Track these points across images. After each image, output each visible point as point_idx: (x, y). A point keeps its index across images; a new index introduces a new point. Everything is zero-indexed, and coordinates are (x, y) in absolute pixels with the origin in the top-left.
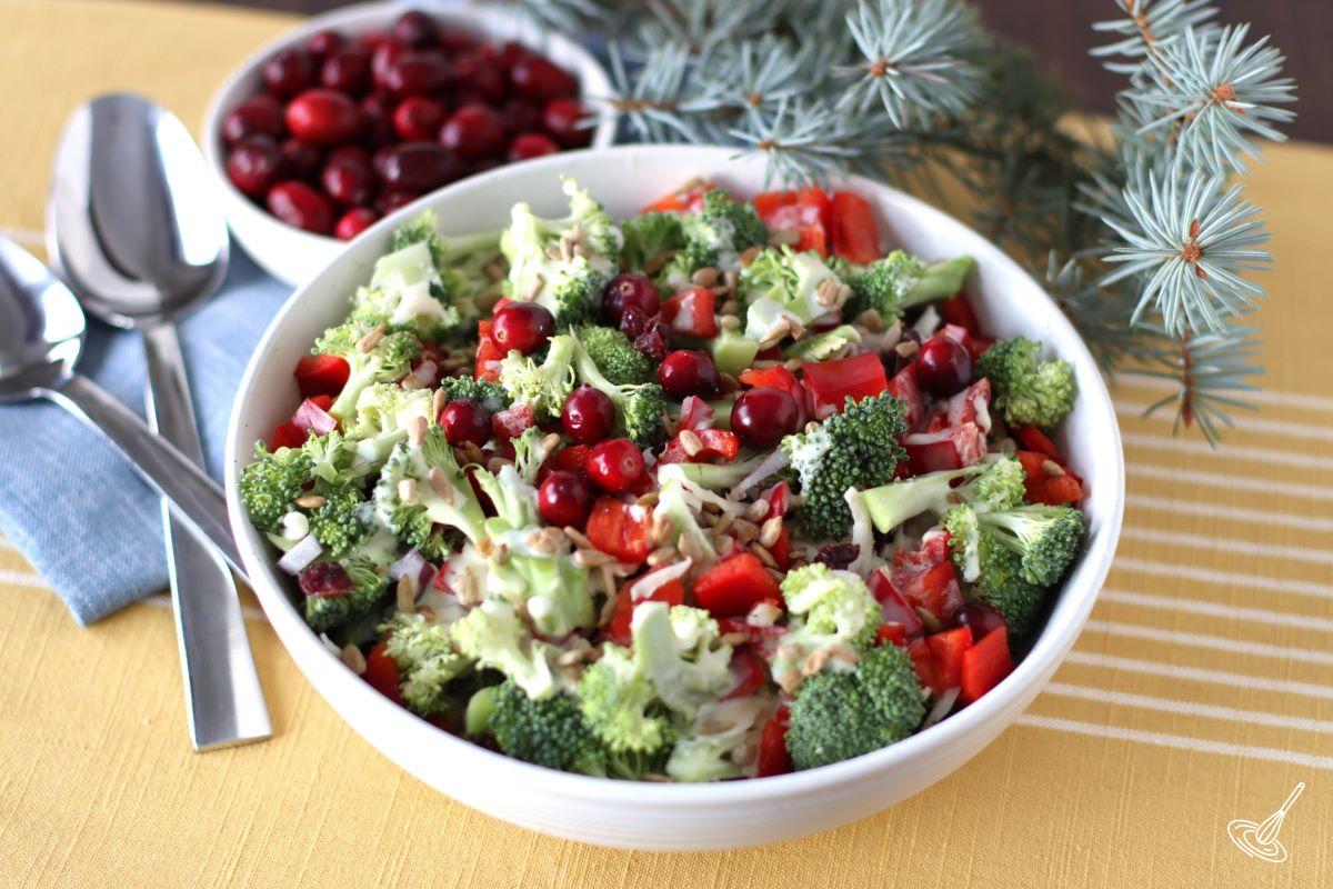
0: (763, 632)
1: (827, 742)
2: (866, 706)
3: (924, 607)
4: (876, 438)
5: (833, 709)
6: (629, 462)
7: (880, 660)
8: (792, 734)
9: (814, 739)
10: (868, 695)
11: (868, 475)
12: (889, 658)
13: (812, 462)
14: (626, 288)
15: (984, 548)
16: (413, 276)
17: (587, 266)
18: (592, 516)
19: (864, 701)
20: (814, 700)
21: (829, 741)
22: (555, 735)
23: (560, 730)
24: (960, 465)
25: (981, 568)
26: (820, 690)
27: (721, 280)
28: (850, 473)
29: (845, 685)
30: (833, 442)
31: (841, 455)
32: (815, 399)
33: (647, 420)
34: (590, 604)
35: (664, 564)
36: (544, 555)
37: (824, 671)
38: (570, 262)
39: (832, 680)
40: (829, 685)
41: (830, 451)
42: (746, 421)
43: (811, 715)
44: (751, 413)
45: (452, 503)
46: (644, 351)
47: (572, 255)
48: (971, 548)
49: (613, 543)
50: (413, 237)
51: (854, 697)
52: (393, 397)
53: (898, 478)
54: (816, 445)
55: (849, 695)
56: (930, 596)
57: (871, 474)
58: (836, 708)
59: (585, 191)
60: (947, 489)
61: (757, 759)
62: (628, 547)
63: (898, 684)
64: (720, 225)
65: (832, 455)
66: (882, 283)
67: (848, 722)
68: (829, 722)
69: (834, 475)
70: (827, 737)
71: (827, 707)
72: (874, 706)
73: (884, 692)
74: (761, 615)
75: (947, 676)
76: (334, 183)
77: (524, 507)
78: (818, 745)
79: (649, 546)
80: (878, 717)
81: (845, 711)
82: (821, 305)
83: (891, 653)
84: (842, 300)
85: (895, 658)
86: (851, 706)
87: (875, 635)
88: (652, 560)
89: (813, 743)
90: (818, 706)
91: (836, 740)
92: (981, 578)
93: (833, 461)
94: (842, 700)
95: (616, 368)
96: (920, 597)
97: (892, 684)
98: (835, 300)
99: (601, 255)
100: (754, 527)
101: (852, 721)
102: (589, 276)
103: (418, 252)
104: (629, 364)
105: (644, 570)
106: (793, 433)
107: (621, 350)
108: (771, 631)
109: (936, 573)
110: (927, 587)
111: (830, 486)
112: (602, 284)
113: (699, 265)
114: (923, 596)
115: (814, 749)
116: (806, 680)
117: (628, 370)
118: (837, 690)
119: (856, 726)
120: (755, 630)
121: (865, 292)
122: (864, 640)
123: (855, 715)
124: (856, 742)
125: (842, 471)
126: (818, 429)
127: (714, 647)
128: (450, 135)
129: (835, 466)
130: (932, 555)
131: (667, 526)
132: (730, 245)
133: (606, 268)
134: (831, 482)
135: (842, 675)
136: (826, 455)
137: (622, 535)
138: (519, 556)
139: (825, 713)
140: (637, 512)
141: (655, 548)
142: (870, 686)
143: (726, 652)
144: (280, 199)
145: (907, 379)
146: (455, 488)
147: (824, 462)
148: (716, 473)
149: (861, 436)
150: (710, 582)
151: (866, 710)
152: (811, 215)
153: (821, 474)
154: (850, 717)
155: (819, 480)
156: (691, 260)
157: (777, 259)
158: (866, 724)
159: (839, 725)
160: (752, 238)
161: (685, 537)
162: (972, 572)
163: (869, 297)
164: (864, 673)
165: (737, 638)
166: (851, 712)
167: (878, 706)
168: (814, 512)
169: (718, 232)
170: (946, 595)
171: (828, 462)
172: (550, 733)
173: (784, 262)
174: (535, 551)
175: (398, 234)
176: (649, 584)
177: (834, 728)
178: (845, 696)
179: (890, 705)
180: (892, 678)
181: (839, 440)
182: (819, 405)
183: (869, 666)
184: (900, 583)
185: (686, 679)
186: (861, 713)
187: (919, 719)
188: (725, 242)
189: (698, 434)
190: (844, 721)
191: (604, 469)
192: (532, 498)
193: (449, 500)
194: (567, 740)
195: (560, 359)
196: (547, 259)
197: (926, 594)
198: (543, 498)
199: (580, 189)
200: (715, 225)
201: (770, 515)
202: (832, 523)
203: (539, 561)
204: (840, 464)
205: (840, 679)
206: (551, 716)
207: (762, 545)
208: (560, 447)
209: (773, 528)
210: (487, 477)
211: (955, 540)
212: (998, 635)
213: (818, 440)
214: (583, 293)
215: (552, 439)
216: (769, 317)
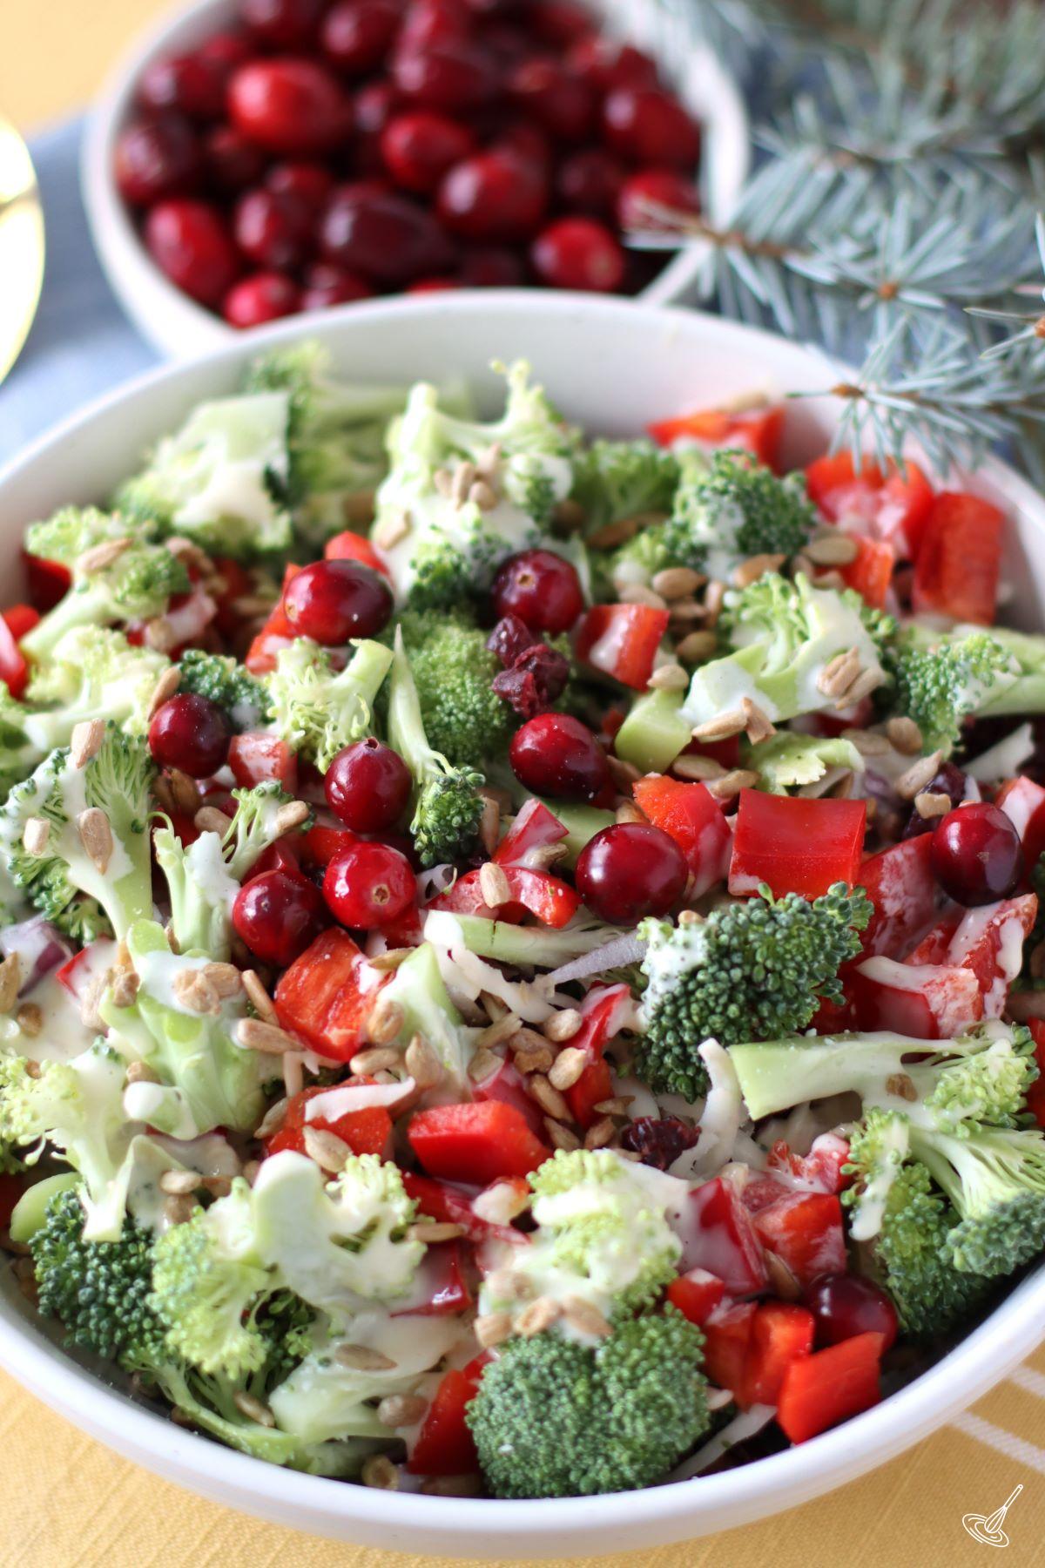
0: (491, 1231)
1: (522, 1441)
2: (598, 1406)
3: (781, 1254)
4: (785, 967)
5: (544, 1395)
6: (380, 891)
7: (645, 1341)
8: (475, 1407)
9: (505, 1428)
10: (605, 1389)
11: (755, 1020)
12: (661, 1341)
13: (666, 978)
14: (525, 579)
15: (899, 1192)
16: (246, 445)
17: (478, 526)
18: (300, 960)
19: (597, 1399)
20: (518, 1373)
21: (526, 1440)
22: (112, 1300)
23: (121, 1294)
24: (934, 1033)
25: (885, 1224)
26: (533, 1361)
27: (700, 594)
28: (723, 1013)
29: (574, 1364)
30: (710, 956)
31: (715, 979)
32: (733, 859)
33: (448, 824)
34: (254, 1095)
35: (369, 1079)
36: (191, 1012)
37: (547, 1335)
38: (459, 507)
39: (554, 1353)
40: (548, 1357)
41: (699, 968)
42: (597, 874)
43: (506, 1394)
44: (611, 864)
45: (104, 871)
46: (505, 696)
47: (464, 496)
48: (877, 1189)
49: (308, 1019)
50: (276, 380)
51: (581, 1388)
52: (105, 658)
53: (813, 1032)
54: (681, 952)
55: (574, 1381)
56: (791, 1240)
57: (762, 1020)
58: (549, 1395)
59: (537, 390)
60: (895, 1067)
61: (423, 1420)
62: (326, 1032)
63: (657, 1388)
64: (720, 508)
65: (701, 976)
66: (936, 681)
67: (563, 1421)
68: (531, 1414)
69: (695, 1008)
70: (525, 1433)
71: (534, 1389)
72: (610, 1409)
73: (630, 1396)
74: (494, 1203)
75: (758, 1386)
76: (253, 224)
77: (207, 912)
78: (507, 1440)
79: (360, 1040)
80: (613, 1427)
81: (561, 1405)
82: (822, 693)
83: (666, 1334)
84: (862, 689)
85: (669, 1343)
86: (573, 1400)
87: (658, 1292)
88: (357, 1065)
89: (502, 1434)
90: (520, 1385)
91: (536, 1441)
92: (877, 1238)
93: (701, 985)
94: (563, 1386)
95: (450, 714)
96: (775, 1237)
97: (649, 1384)
98: (848, 690)
99: (516, 507)
100: (545, 1054)
101: (568, 1422)
102: (475, 543)
103: (268, 408)
104: (474, 712)
105: (341, 1076)
106: (659, 915)
107: (468, 685)
108: (502, 1233)
109: (809, 1209)
110: (790, 1225)
111: (686, 1023)
112: (498, 557)
113: (669, 561)
114: (782, 1238)
115: (501, 1443)
116: (517, 1337)
117: (467, 721)
118: (558, 1369)
119: (574, 1432)
120: (479, 1224)
121: (908, 688)
122: (635, 1299)
123: (575, 1416)
124: (571, 1453)
125: (712, 1004)
126: (693, 927)
127: (397, 1237)
128: (462, 188)
129: (699, 994)
130: (821, 1170)
131: (392, 1019)
132: (732, 542)
133: (516, 530)
134: (689, 1017)
135: (575, 1347)
136: (693, 974)
137: (328, 1007)
138: (151, 1001)
139: (527, 1399)
140: (368, 976)
141: (367, 1046)
142: (613, 1378)
143: (413, 1248)
144: (166, 225)
145: (908, 858)
146: (118, 846)
147: (685, 984)
148: (519, 944)
149: (759, 958)
150: (432, 1129)
151: (596, 1412)
152: (891, 517)
153: (674, 1000)
154: (567, 1416)
155: (668, 1009)
156: (660, 550)
157: (784, 591)
158: (590, 1432)
159: (546, 1424)
160: (773, 539)
161: (419, 1044)
162: (865, 1226)
163: (910, 698)
164: (608, 1355)
165: (444, 1232)
166: (568, 1408)
167: (617, 1410)
168: (655, 1051)
169: (714, 520)
170: (818, 1246)
171: (691, 986)
172: (107, 1294)
173: (793, 601)
174: (179, 1000)
175: (259, 365)
176: (337, 1103)
177: (537, 1424)
178: (568, 1381)
179: (633, 1418)
180: (652, 1377)
181: (721, 954)
182: (735, 872)
183: (620, 1347)
184: (756, 1202)
185: (336, 1273)
186: (586, 1417)
187: (689, 1442)
188: (722, 537)
189: (511, 876)
190: (557, 1419)
191: (342, 888)
192: (224, 902)
193: (99, 865)
194: (128, 1312)
195: (363, 678)
196: (431, 489)
197: (785, 1236)
198: (239, 908)
199: (530, 383)
200: (713, 507)
201: (573, 1041)
202: (677, 1077)
203: (179, 1017)
204: (710, 995)
205: (568, 1354)
206: (116, 1267)
207: (550, 1083)
208: (304, 827)
209: (570, 1064)
210: (170, 847)
211: (854, 1168)
212: (866, 1346)
213: (686, 945)
214: (457, 568)
215: (294, 811)
216: (724, 694)
